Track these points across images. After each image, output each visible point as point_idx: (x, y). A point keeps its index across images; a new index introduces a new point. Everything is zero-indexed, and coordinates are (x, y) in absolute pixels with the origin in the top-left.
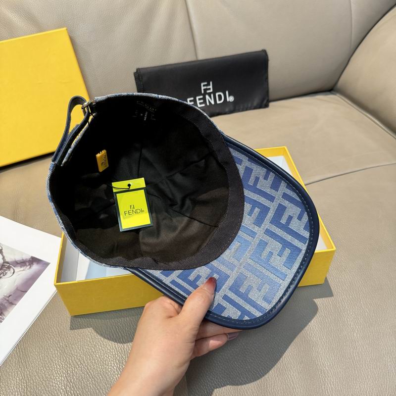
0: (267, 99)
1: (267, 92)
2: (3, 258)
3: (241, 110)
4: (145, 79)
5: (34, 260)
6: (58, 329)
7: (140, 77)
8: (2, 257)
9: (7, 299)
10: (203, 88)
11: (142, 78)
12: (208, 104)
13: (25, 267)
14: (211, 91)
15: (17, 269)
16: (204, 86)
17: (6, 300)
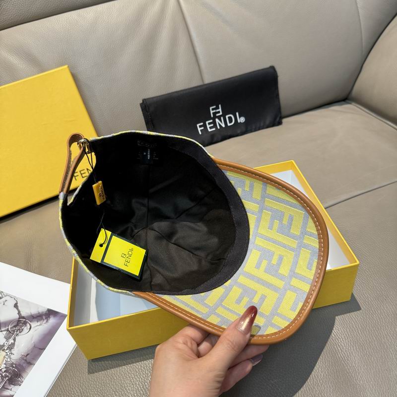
0: (279, 116)
1: (279, 108)
2: (19, 313)
3: (253, 130)
4: (152, 109)
5: (50, 313)
6: (80, 390)
7: (147, 108)
8: (17, 312)
9: (25, 358)
10: (212, 112)
11: (149, 109)
12: (219, 127)
13: (41, 321)
14: (221, 114)
15: (34, 324)
16: (213, 109)
17: (23, 359)
